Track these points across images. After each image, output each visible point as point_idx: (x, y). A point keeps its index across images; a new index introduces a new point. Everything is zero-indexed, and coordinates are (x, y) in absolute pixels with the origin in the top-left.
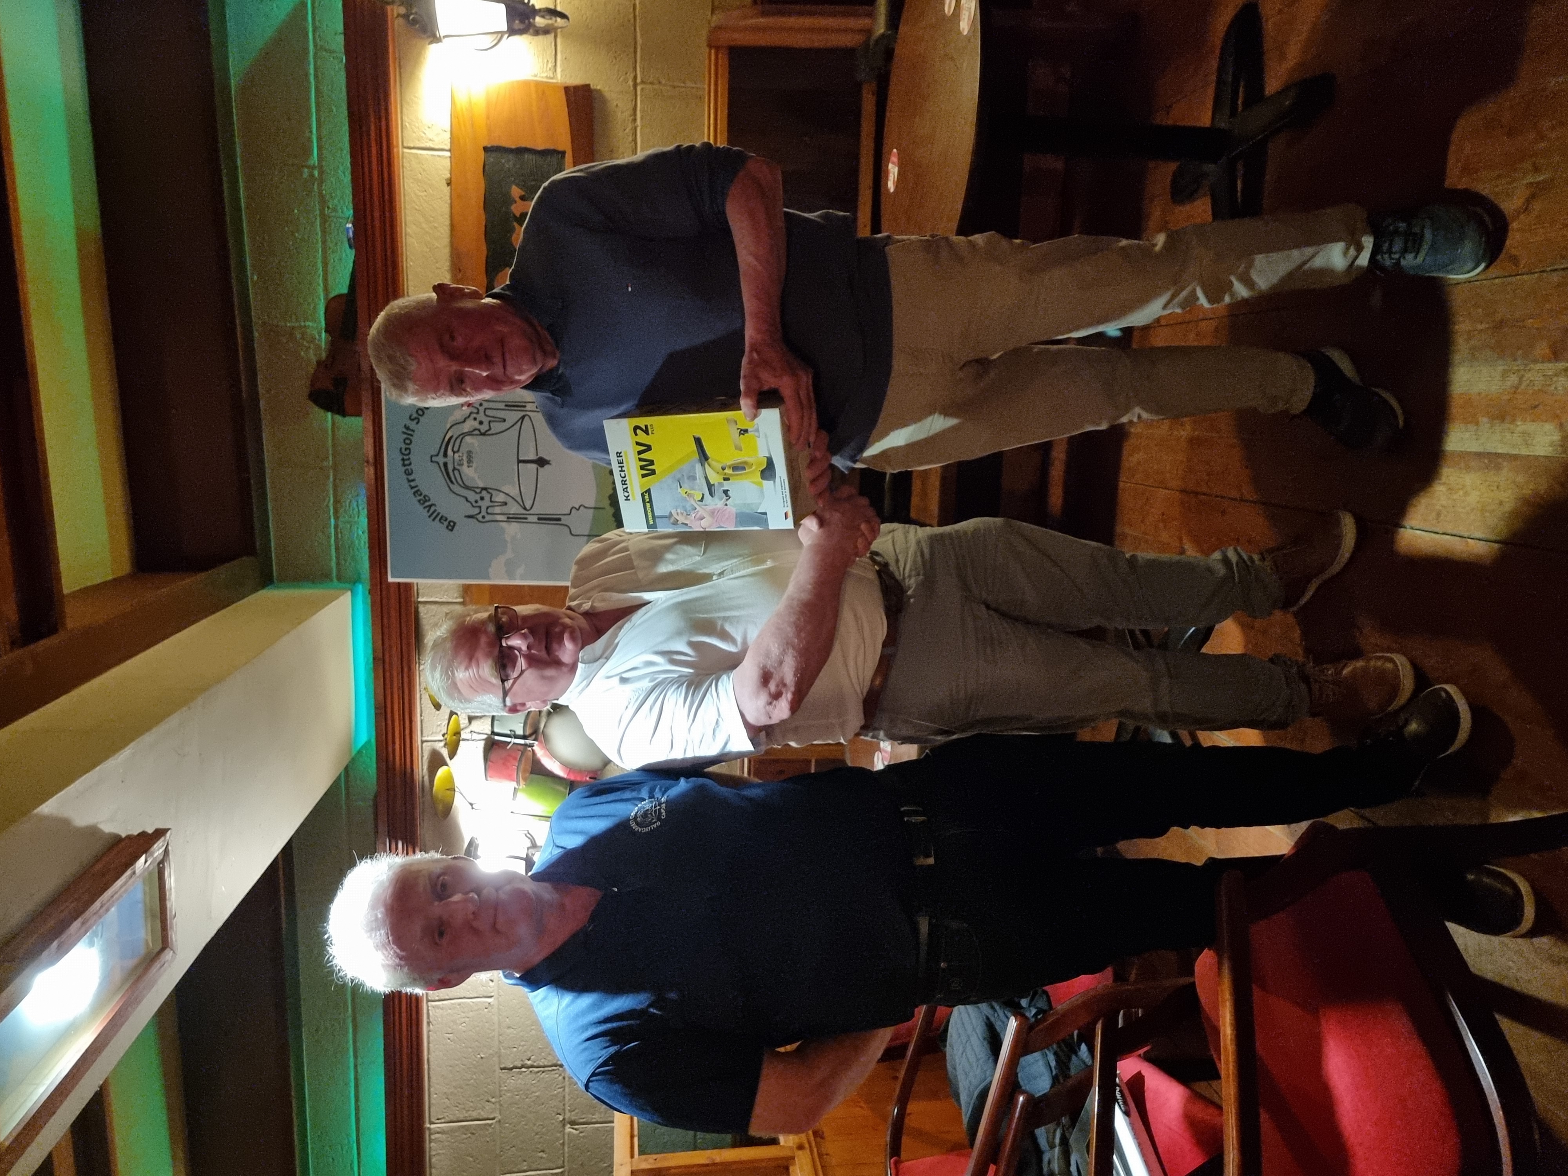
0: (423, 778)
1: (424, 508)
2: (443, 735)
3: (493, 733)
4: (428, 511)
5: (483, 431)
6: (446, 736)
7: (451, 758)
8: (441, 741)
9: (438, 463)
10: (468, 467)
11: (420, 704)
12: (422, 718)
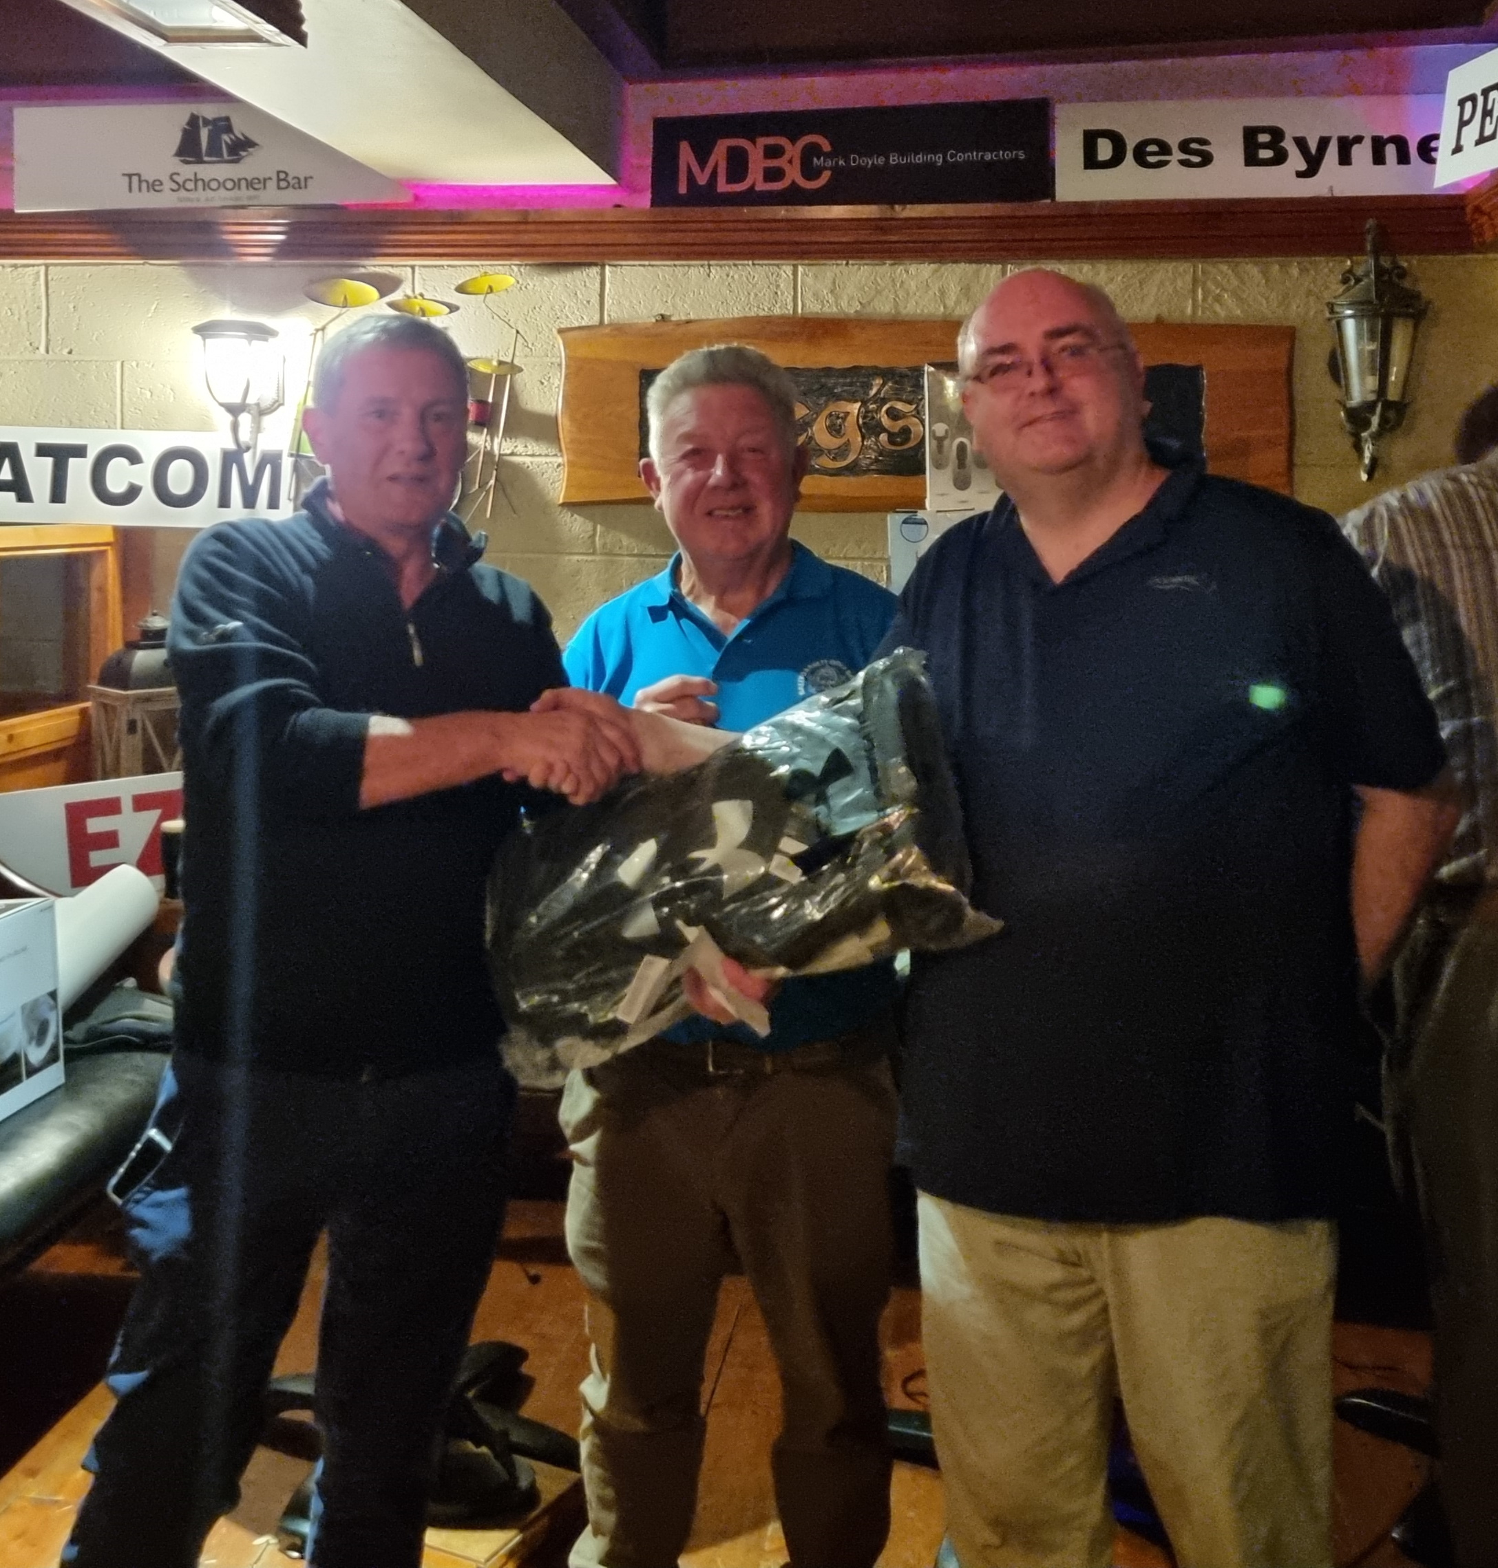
0: (364, 266)
2: (422, 295)
6: (419, 297)
8: (413, 291)
11: (464, 266)
12: (446, 267)
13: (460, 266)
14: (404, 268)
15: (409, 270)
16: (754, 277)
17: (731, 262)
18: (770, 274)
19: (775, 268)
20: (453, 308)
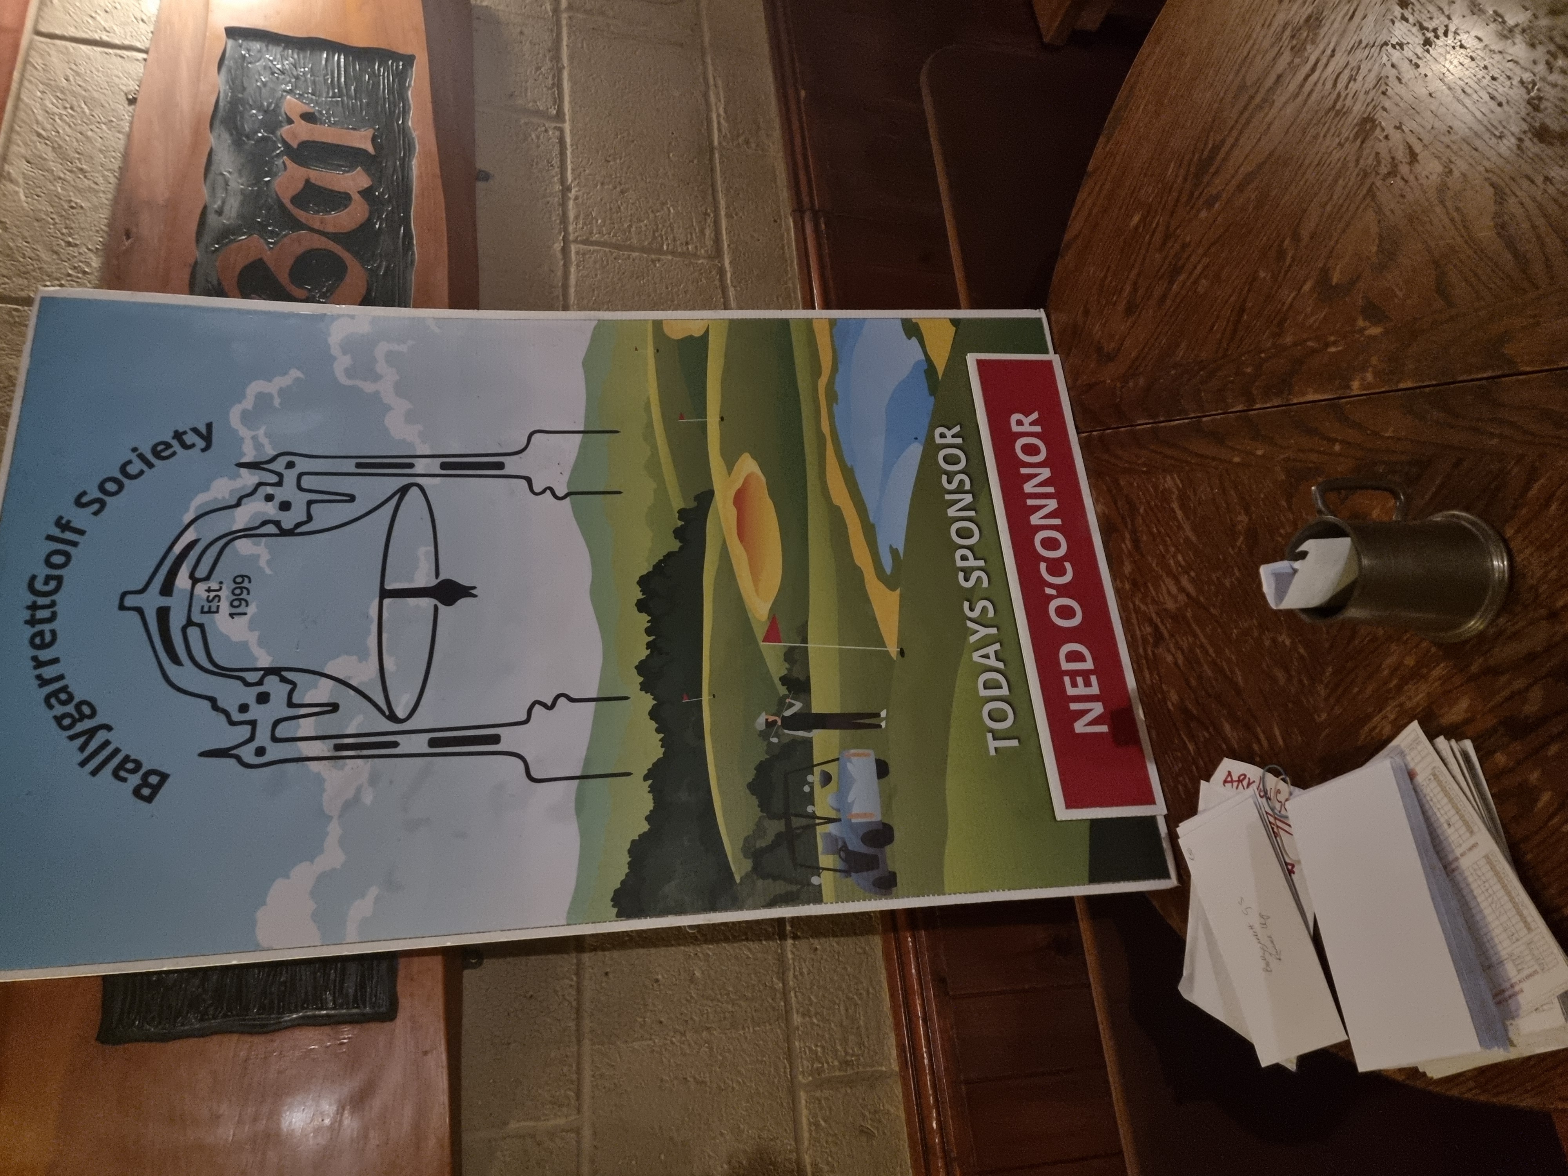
1: (72, 738)
4: (82, 749)
5: (287, 525)
9: (139, 611)
10: (232, 615)
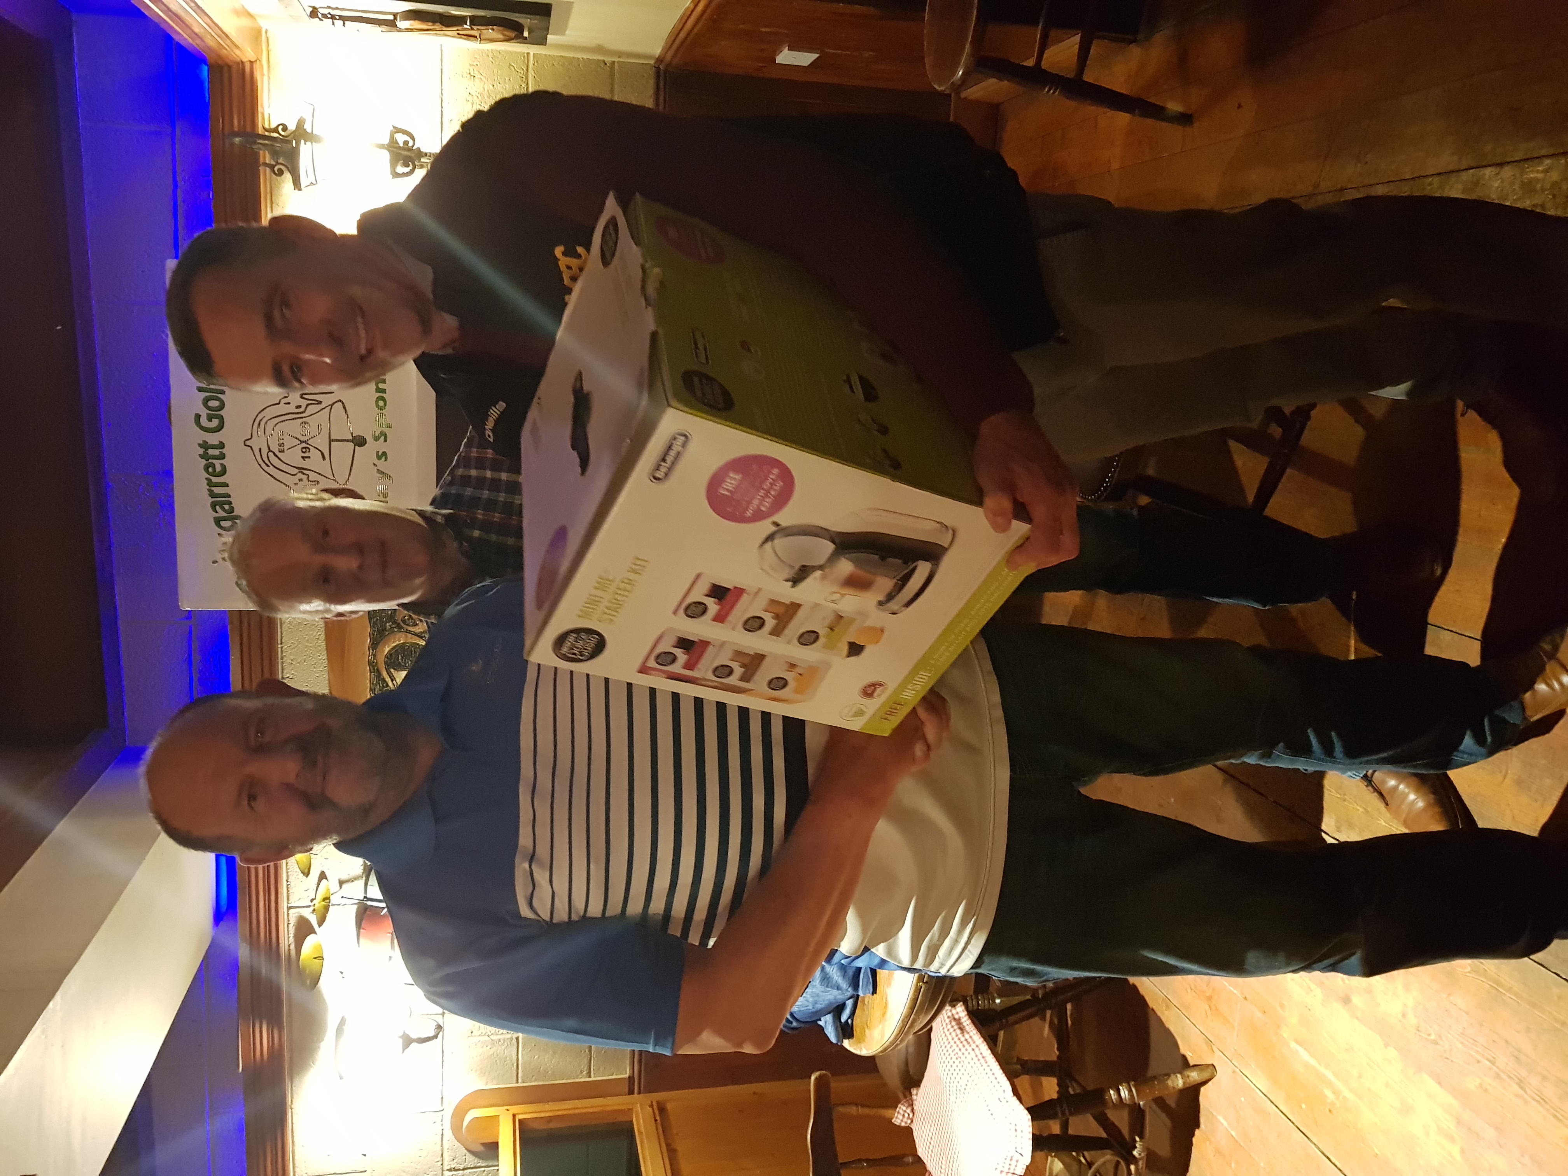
0: (289, 946)
2: (312, 900)
3: (365, 897)
6: (314, 902)
7: (320, 926)
8: (310, 906)
11: (287, 869)
12: (288, 883)
13: (287, 872)
14: (290, 915)
15: (291, 911)
16: (292, 643)
17: (280, 661)
18: (290, 630)
19: (284, 626)
20: (323, 876)
